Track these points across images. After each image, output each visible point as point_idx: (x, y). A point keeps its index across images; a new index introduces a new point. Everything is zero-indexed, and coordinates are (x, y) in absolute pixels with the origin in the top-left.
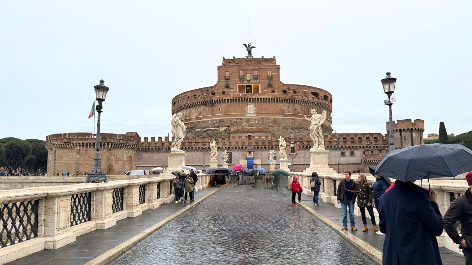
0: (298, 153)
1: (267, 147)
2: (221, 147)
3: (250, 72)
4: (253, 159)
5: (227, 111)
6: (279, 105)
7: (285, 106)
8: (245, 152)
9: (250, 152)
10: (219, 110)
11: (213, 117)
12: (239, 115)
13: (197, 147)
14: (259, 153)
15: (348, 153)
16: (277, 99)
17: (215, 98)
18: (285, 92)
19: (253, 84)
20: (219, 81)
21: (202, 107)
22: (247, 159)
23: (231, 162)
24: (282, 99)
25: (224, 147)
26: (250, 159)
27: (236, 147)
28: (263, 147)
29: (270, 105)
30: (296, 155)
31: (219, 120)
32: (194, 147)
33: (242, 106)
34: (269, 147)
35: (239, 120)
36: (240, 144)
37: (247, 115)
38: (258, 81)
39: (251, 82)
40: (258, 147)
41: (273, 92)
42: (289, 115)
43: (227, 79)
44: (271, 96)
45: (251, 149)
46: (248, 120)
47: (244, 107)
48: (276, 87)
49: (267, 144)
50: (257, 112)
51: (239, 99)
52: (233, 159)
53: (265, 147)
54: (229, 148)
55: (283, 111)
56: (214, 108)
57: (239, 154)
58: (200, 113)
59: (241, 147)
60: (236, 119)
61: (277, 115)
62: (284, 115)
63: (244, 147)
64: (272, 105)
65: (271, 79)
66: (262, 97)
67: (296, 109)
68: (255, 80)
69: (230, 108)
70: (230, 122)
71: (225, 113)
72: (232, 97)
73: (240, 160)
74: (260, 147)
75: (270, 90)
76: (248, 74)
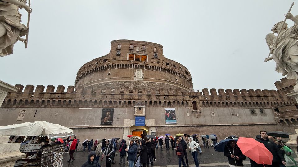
0: (202, 111)
1: (162, 102)
2: (98, 101)
3: (139, 45)
4: (144, 118)
5: (116, 75)
6: (163, 73)
7: (168, 75)
8: (132, 109)
9: (140, 108)
10: (109, 74)
11: (102, 80)
12: (128, 79)
13: (62, 100)
14: (152, 109)
15: (257, 110)
16: (162, 68)
17: (106, 64)
18: (167, 64)
19: (141, 54)
20: (111, 51)
21: (94, 74)
22: (135, 118)
23: (111, 124)
24: (166, 69)
25: (103, 101)
26: (140, 118)
27: (120, 102)
28: (158, 101)
29: (156, 73)
30: (200, 112)
31: (108, 83)
32: (57, 100)
33: (131, 71)
34: (165, 102)
35: (127, 83)
36: (126, 98)
37: (135, 79)
38: (146, 53)
39: (139, 53)
40: (151, 102)
41: (158, 62)
42: (172, 83)
43: (118, 50)
44: (156, 65)
45: (142, 105)
46: (136, 83)
47: (132, 72)
48: (161, 59)
49: (162, 97)
50: (144, 78)
51: (128, 65)
52: (114, 119)
53: (160, 102)
54: (111, 102)
55: (167, 79)
56: (105, 73)
57: (124, 112)
58: (92, 79)
59: (127, 101)
60: (125, 82)
61: (162, 81)
62: (168, 82)
63: (132, 101)
64: (158, 73)
65: (156, 53)
66: (150, 65)
67: (177, 79)
68: (144, 52)
69: (119, 72)
70: (118, 84)
71: (114, 76)
72: (122, 62)
73: (125, 121)
74: (153, 101)
75: (156, 61)
76: (137, 47)
